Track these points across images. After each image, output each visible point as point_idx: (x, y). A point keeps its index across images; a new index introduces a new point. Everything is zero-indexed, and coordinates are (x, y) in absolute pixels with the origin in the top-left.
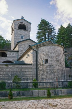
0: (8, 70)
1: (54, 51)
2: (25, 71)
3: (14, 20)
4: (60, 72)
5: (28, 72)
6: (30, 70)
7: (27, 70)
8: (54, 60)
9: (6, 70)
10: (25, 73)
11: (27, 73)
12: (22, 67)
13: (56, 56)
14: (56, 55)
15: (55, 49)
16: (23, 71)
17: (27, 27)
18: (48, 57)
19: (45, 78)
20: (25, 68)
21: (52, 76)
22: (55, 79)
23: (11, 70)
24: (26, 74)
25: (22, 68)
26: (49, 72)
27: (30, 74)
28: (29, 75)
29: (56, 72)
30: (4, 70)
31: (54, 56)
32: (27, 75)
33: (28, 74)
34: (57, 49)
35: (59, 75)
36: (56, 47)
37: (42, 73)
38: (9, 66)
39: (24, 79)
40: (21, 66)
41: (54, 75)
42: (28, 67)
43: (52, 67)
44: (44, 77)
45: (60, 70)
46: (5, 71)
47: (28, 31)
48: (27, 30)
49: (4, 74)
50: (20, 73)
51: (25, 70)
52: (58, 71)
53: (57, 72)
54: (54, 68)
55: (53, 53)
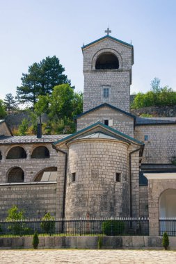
0: (12, 196)
1: (89, 153)
2: (43, 198)
3: (84, 48)
4: (98, 200)
5: (47, 198)
6: (52, 195)
7: (45, 196)
8: (87, 173)
9: (9, 196)
10: (42, 202)
11: (46, 202)
12: (38, 189)
13: (91, 164)
14: (93, 162)
15: (92, 150)
16: (38, 199)
17: (119, 58)
20: (44, 192)
21: (80, 208)
22: (85, 214)
23: (16, 196)
24: (44, 204)
25: (36, 192)
27: (51, 204)
28: (50, 206)
29: (88, 201)
30: (6, 197)
31: (87, 164)
32: (46, 207)
33: (48, 204)
34: (95, 150)
35: (96, 207)
36: (95, 144)
38: (14, 190)
39: (39, 213)
40: (34, 189)
41: (84, 206)
42: (50, 188)
43: (81, 189)
45: (99, 195)
46: (7, 200)
47: (122, 71)
48: (120, 67)
49: (5, 206)
50: (33, 202)
51: (42, 196)
52: (92, 198)
53: (90, 200)
54: (84, 191)
55: (85, 159)
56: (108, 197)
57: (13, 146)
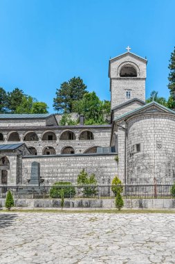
1: (153, 126)
4: (164, 167)
5: (110, 167)
7: (108, 165)
8: (152, 144)
9: (75, 165)
11: (109, 170)
13: (156, 136)
14: (157, 133)
16: (102, 167)
18: (141, 139)
19: (136, 180)
20: (106, 161)
21: (147, 174)
22: (152, 180)
24: (107, 172)
25: (100, 162)
26: (142, 168)
27: (113, 172)
28: (112, 174)
29: (154, 168)
31: (152, 136)
32: (109, 174)
33: (110, 172)
35: (161, 174)
37: (131, 169)
39: (104, 180)
40: (98, 159)
41: (150, 172)
43: (147, 158)
44: (133, 176)
45: (164, 163)
47: (139, 79)
48: (138, 76)
50: (97, 169)
51: (105, 165)
52: (158, 165)
53: (156, 167)
54: (150, 159)
55: (149, 131)
56: (171, 165)
57: (64, 131)
